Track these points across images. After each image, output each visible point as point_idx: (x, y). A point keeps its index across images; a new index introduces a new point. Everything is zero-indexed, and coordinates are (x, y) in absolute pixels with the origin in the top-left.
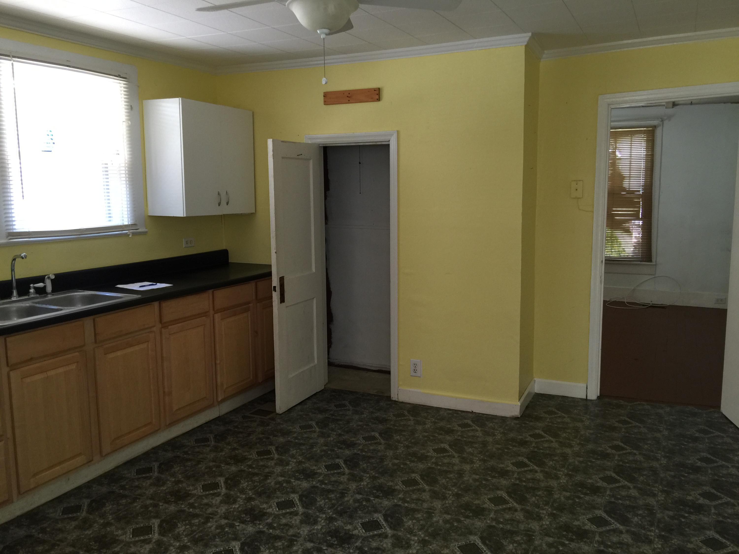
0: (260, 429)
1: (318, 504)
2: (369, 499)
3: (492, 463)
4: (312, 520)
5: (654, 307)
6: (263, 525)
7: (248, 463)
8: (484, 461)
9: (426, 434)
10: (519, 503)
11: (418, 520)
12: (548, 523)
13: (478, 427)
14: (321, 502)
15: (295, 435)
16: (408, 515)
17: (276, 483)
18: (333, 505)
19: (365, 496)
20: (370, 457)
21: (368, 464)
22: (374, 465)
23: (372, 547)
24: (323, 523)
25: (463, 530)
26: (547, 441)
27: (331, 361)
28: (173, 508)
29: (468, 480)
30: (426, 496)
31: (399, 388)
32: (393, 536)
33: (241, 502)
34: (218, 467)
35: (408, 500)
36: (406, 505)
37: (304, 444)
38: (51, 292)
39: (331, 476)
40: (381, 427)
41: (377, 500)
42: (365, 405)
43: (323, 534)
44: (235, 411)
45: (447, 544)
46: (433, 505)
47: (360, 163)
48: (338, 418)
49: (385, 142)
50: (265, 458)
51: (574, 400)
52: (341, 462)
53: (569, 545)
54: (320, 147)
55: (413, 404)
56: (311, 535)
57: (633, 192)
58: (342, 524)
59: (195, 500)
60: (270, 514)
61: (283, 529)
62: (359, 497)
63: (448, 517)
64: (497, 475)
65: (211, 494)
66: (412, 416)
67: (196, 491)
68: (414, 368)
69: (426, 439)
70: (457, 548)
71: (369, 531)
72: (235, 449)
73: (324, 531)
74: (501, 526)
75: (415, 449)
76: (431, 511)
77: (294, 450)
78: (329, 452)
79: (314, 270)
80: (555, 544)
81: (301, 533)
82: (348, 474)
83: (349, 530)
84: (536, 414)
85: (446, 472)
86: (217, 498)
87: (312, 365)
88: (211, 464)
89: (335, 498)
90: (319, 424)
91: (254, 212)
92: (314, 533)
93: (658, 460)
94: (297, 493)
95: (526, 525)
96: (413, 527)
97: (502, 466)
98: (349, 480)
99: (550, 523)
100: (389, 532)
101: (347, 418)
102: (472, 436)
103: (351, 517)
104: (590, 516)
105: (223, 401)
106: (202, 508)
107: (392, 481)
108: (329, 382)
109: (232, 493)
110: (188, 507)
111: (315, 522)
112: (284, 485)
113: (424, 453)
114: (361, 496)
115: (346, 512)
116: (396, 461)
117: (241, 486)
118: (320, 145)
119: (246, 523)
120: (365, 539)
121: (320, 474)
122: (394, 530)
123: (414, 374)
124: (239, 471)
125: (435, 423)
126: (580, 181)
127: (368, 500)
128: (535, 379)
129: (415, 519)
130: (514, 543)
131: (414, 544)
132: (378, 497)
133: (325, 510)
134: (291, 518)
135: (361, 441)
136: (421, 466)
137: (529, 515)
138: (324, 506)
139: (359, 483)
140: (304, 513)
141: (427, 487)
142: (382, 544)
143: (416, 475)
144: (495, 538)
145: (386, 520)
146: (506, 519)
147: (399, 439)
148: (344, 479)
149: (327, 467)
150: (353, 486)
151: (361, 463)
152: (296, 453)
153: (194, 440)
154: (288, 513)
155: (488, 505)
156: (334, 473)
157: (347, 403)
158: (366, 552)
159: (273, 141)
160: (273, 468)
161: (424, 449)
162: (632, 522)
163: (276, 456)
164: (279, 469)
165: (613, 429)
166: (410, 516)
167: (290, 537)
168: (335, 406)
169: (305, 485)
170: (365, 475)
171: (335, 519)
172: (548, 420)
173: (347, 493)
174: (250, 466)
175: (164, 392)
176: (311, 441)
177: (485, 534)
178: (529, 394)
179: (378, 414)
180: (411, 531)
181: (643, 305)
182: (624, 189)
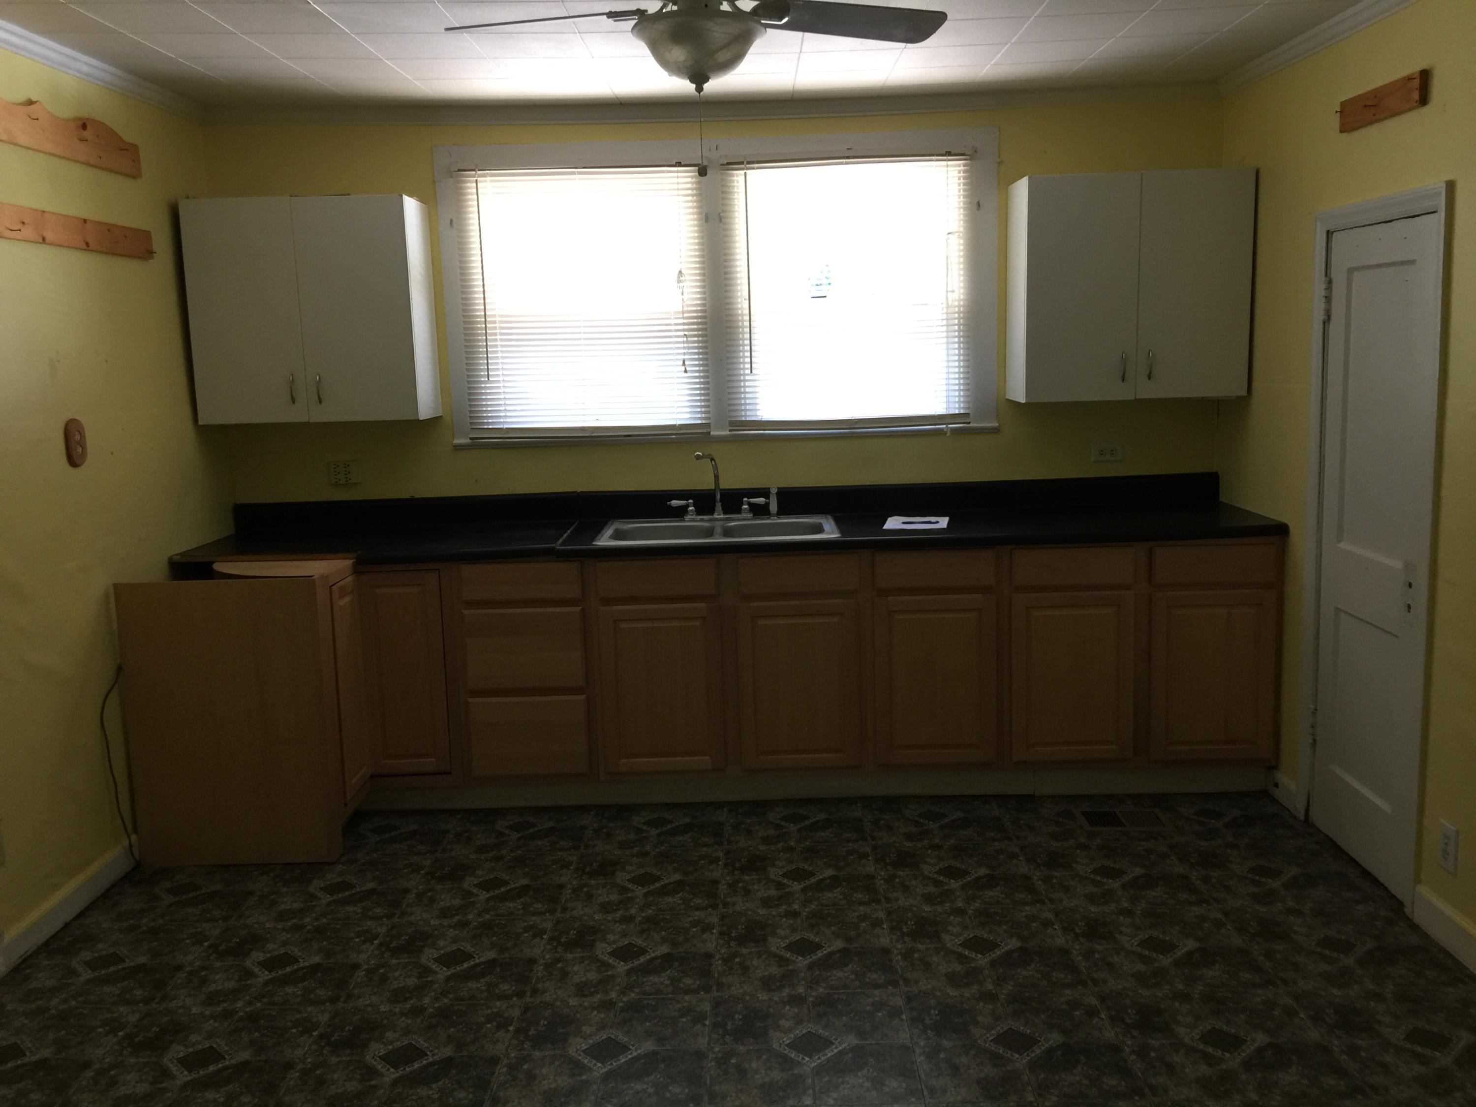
31: (1418, 888)
38: (776, 512)
68: (1445, 846)
91: (1246, 395)
123: (1443, 862)
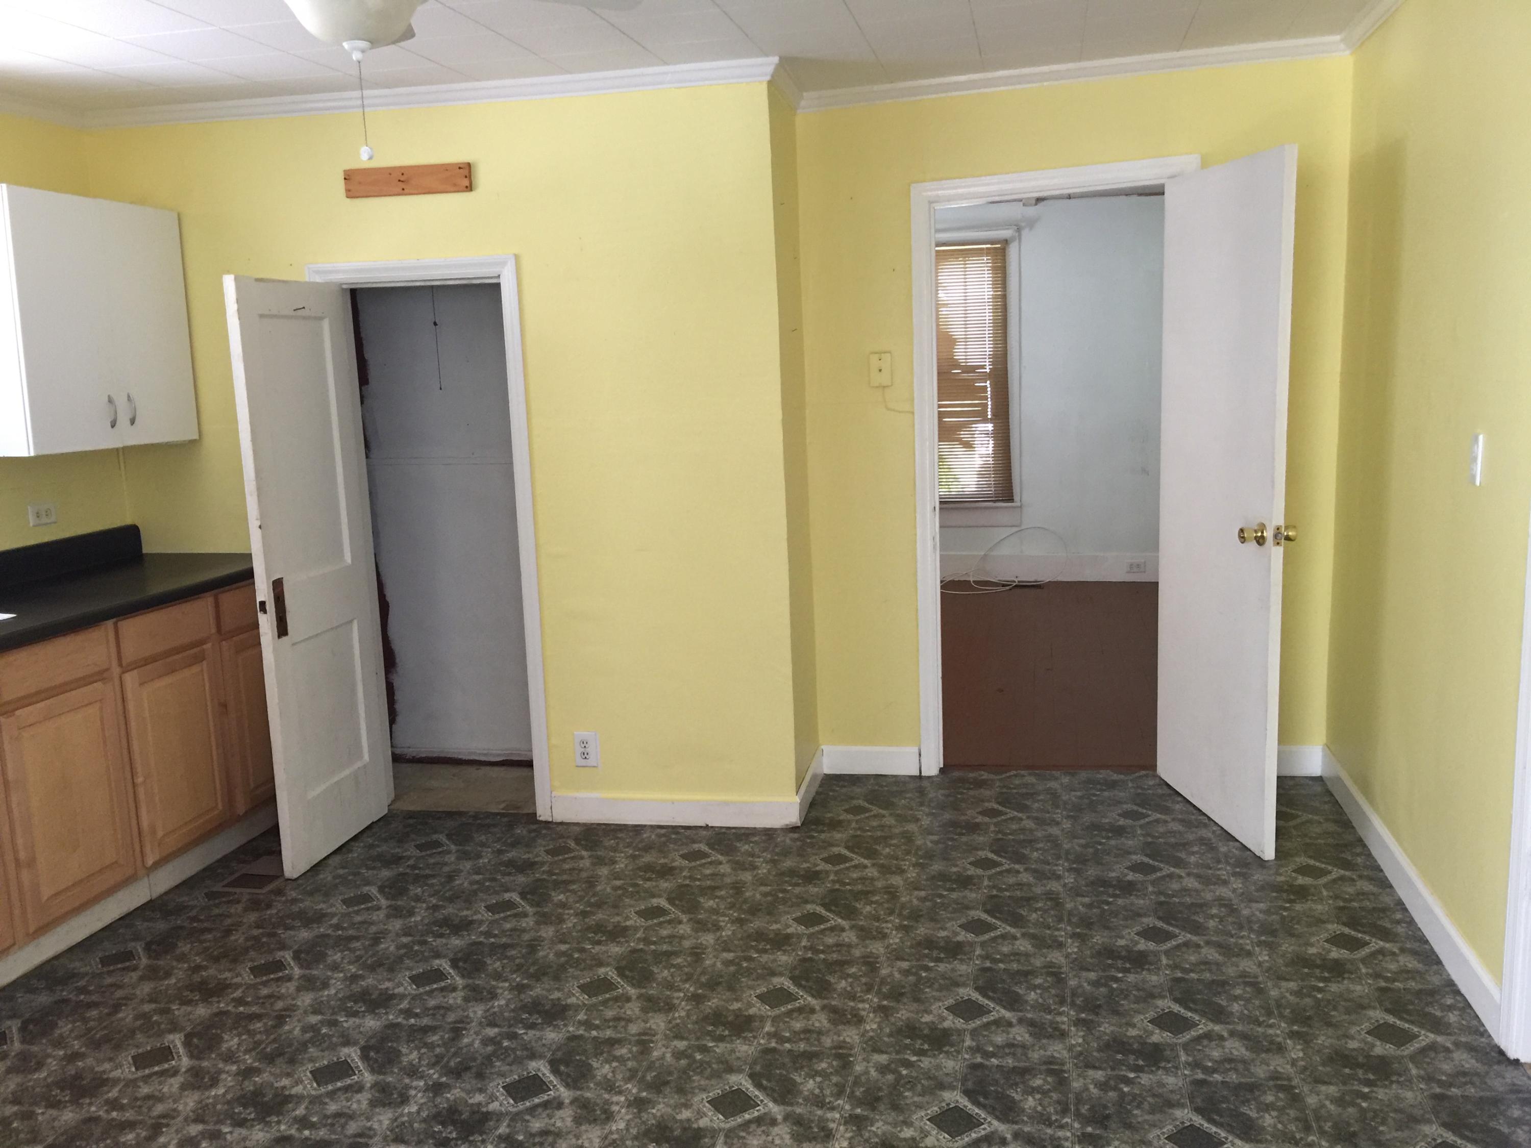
0: (252, 917)
1: (405, 1060)
2: (516, 1033)
3: (757, 924)
4: (395, 1096)
5: (1022, 586)
6: (286, 1124)
7: (235, 995)
8: (740, 922)
9: (618, 883)
10: (817, 995)
11: (621, 1060)
12: (875, 1026)
13: (722, 854)
14: (410, 1055)
15: (335, 921)
16: (601, 1054)
17: (304, 1030)
18: (439, 1059)
19: (505, 1029)
20: (505, 946)
21: (505, 961)
22: (517, 961)
23: (534, 1131)
24: (422, 1098)
25: (714, 1066)
26: (856, 867)
27: (398, 751)
28: (69, 1116)
29: (714, 965)
30: (633, 1009)
31: (554, 794)
32: (574, 1101)
33: (228, 1080)
34: (166, 1011)
35: (597, 1022)
36: (594, 1033)
37: (357, 938)
39: (425, 997)
40: (521, 879)
41: (531, 1033)
42: (483, 838)
43: (424, 1121)
44: (188, 884)
45: (687, 1100)
46: (648, 1025)
47: (435, 324)
48: (427, 872)
49: (491, 278)
50: (272, 979)
51: (896, 780)
52: (444, 965)
53: (919, 1063)
54: (343, 289)
55: (585, 824)
56: (397, 1127)
57: (972, 369)
58: (463, 1095)
59: (120, 1091)
60: (299, 1098)
61: (333, 1125)
62: (492, 1032)
63: (681, 1045)
64: (768, 947)
65: (156, 1073)
66: (586, 850)
67: (120, 1071)
68: (583, 750)
69: (620, 892)
70: (707, 1105)
71: (523, 1099)
72: (197, 968)
73: (424, 1114)
74: (787, 1046)
75: (600, 916)
76: (647, 1038)
77: (336, 954)
78: (416, 948)
79: (348, 558)
80: (893, 1066)
81: (376, 1126)
82: (464, 988)
83: (479, 1104)
84: (829, 815)
85: (669, 954)
86: (172, 1080)
87: (359, 764)
88: (147, 1007)
89: (440, 1042)
90: (387, 890)
91: (196, 437)
92: (403, 1123)
93: (1059, 878)
94: (355, 1043)
95: (835, 1038)
96: (614, 1076)
97: (775, 927)
98: (466, 999)
99: (879, 1026)
100: (565, 1094)
101: (446, 869)
102: (712, 875)
103: (480, 1076)
104: (950, 1001)
105: (157, 865)
106: (140, 1107)
107: (558, 989)
108: (397, 798)
109: (205, 1064)
110: (105, 1108)
111: (404, 1100)
112: (324, 1031)
113: (619, 922)
114: (496, 1030)
115: (468, 1069)
116: (563, 947)
117: (225, 1046)
118: (344, 287)
119: (249, 1124)
120: (516, 1117)
121: (402, 997)
122: (576, 1088)
123: (584, 762)
124: (217, 1014)
125: (634, 857)
126: (885, 352)
127: (513, 1036)
128: (823, 747)
129: (616, 1058)
130: (816, 1075)
131: (619, 1112)
132: (533, 1026)
133: (423, 1071)
134: (348, 1100)
135: (483, 915)
136: (615, 949)
137: (839, 1017)
138: (419, 1062)
139: (491, 1004)
140: (375, 1085)
141: (633, 991)
142: (553, 1120)
143: (608, 969)
144: (778, 1072)
145: (555, 1071)
146: (795, 1032)
147: (564, 900)
148: (455, 999)
149: (415, 979)
150: (477, 1011)
151: (489, 962)
152: (343, 958)
153: (98, 960)
154: (339, 1089)
155: (758, 1008)
156: (432, 991)
157: (442, 838)
158: (521, 1143)
159: (236, 279)
160: (293, 999)
161: (618, 914)
162: (1027, 1002)
163: (297, 971)
164: (306, 999)
165: (974, 828)
166: (605, 1055)
167: (351, 1140)
168: (417, 847)
169: (371, 1023)
170: (501, 985)
171: (447, 1087)
172: (854, 825)
173: (465, 1029)
174: (240, 1002)
175: (17, 860)
176: (373, 929)
177: (758, 1068)
178: (814, 776)
179: (512, 854)
180: (610, 1086)
181: (1004, 586)
182: (957, 365)
